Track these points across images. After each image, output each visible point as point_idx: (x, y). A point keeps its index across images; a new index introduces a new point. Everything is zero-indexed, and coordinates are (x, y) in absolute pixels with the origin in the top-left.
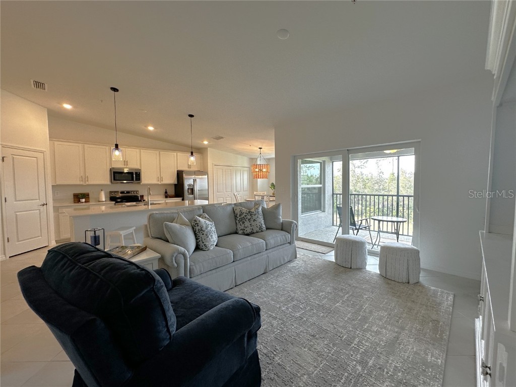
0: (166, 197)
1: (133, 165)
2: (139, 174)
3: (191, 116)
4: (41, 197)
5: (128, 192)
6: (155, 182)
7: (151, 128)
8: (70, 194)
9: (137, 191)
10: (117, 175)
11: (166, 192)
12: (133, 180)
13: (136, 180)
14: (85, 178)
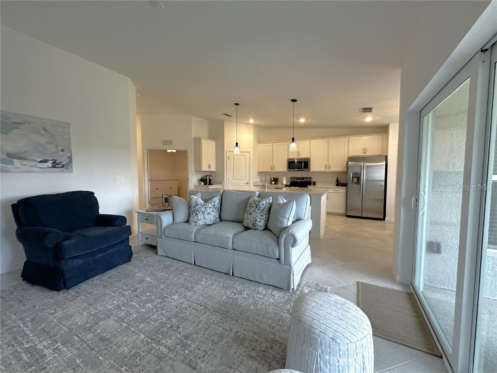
0: (338, 185)
1: (304, 155)
2: (308, 163)
3: (294, 101)
4: (246, 178)
5: (303, 178)
6: (322, 169)
7: (302, 120)
8: (268, 178)
9: (311, 178)
10: (291, 164)
11: (337, 180)
12: (302, 168)
13: (304, 168)
14: (273, 167)
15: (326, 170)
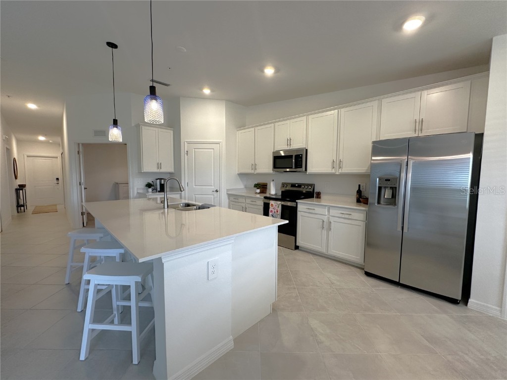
0: (359, 201)
2: (302, 158)
4: (215, 183)
5: (299, 186)
6: (327, 169)
9: (311, 185)
10: (276, 160)
11: (359, 192)
12: (292, 167)
13: (296, 167)
14: (254, 166)
15: (333, 171)
